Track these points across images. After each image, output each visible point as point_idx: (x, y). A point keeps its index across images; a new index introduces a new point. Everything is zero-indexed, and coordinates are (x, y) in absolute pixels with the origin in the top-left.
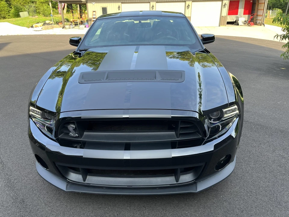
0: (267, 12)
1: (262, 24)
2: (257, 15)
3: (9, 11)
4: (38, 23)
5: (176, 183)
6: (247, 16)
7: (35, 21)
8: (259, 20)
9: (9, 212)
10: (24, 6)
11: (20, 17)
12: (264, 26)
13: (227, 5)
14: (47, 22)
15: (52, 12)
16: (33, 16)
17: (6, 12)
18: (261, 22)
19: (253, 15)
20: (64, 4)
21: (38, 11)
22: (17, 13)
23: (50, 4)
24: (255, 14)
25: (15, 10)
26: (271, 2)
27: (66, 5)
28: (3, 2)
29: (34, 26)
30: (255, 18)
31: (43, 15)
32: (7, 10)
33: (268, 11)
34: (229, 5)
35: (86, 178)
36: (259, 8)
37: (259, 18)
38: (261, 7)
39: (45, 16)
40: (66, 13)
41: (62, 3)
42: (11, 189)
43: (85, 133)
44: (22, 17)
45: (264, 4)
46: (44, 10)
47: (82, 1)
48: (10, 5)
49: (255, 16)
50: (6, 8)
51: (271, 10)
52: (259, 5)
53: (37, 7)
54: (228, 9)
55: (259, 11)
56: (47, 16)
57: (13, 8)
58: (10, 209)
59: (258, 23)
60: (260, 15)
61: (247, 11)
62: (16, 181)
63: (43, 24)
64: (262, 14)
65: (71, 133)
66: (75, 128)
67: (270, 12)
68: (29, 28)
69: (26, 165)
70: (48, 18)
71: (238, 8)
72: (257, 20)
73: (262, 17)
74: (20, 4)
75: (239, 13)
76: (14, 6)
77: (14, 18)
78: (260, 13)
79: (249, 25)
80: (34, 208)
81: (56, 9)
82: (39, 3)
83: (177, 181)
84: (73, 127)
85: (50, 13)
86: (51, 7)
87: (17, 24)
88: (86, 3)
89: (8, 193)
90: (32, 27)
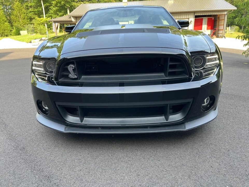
0: (226, 29)
1: (223, 37)
2: (219, 30)
3: (11, 31)
4: (36, 39)
5: (166, 121)
6: (210, 31)
7: (33, 38)
8: (221, 33)
9: (11, 156)
10: (24, 27)
11: (20, 35)
12: (225, 38)
13: (193, 22)
14: (43, 38)
15: (47, 31)
16: (31, 34)
17: (9, 31)
18: (222, 35)
19: (215, 29)
20: (57, 23)
21: (35, 31)
22: (17, 32)
23: (46, 25)
24: (217, 29)
25: (16, 30)
26: (229, 21)
27: (59, 24)
28: (7, 23)
29: (32, 41)
30: (217, 32)
31: (40, 34)
32: (10, 29)
33: (228, 28)
34: (194, 22)
35: (83, 119)
36: (220, 24)
37: (221, 32)
38: (221, 23)
39: (41, 34)
40: (59, 32)
41: (56, 23)
42: (12, 141)
43: (82, 76)
44: (22, 35)
45: (224, 20)
46: (41, 30)
47: (73, 21)
48: (12, 26)
49: (217, 30)
50: (9, 28)
51: (230, 27)
52: (220, 21)
53: (35, 28)
54: (194, 25)
55: (220, 26)
56: (43, 35)
57: (14, 28)
58: (11, 154)
59: (219, 36)
60: (221, 30)
61: (210, 27)
62: (17, 135)
63: (39, 40)
64: (223, 29)
65: (70, 75)
66: (75, 68)
67: (229, 29)
68: (28, 43)
69: (27, 125)
70: (44, 36)
71: (202, 25)
72: (218, 34)
73: (223, 31)
74: (21, 25)
75: (203, 29)
76: (15, 27)
77: (15, 36)
78: (221, 27)
79: (212, 37)
80: (34, 153)
81: (51, 29)
82: (37, 25)
83: (167, 119)
84: (73, 67)
85: (46, 32)
86: (46, 27)
87: (18, 40)
88: (75, 22)
89: (9, 143)
90: (31, 42)
